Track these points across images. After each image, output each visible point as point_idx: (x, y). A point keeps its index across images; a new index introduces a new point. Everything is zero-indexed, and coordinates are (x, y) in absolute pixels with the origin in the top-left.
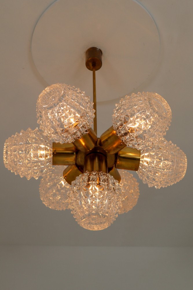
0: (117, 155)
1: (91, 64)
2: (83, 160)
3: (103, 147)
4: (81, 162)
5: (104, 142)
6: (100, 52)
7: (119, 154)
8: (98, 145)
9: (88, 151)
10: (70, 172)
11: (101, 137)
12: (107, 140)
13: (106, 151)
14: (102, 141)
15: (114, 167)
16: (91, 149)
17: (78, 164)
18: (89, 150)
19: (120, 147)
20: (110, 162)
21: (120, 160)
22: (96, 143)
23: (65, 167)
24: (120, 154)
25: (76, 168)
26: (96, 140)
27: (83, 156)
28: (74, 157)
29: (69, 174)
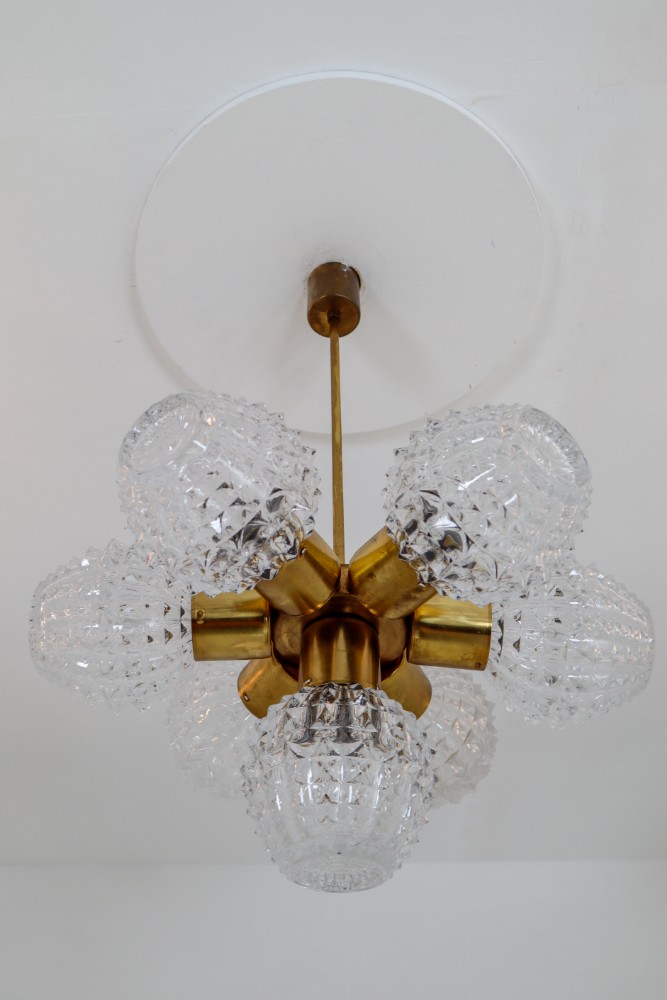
0: (409, 621)
1: (324, 317)
2: (297, 640)
3: (359, 597)
4: (291, 646)
5: (362, 580)
6: (355, 275)
7: (416, 617)
8: (344, 590)
9: (312, 611)
10: (259, 680)
11: (353, 563)
12: (370, 574)
13: (372, 611)
14: (357, 575)
15: (405, 659)
16: (320, 606)
17: (283, 652)
18: (313, 607)
19: (418, 596)
20: (389, 645)
21: (423, 636)
22: (334, 584)
23: (241, 664)
24: (422, 617)
25: (277, 668)
26: (336, 575)
27: (298, 628)
28: (266, 630)
29: (255, 686)
